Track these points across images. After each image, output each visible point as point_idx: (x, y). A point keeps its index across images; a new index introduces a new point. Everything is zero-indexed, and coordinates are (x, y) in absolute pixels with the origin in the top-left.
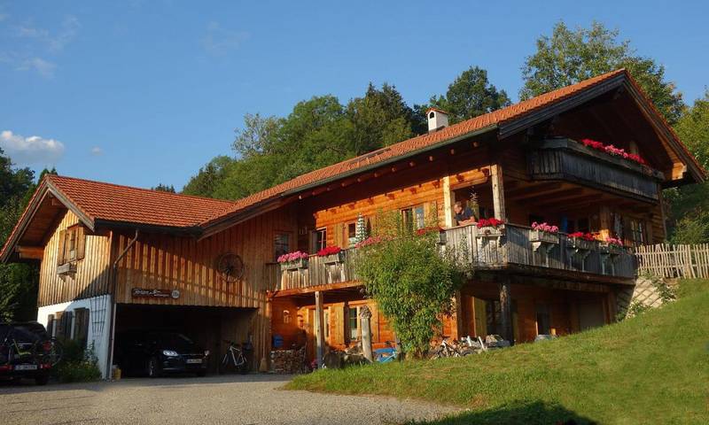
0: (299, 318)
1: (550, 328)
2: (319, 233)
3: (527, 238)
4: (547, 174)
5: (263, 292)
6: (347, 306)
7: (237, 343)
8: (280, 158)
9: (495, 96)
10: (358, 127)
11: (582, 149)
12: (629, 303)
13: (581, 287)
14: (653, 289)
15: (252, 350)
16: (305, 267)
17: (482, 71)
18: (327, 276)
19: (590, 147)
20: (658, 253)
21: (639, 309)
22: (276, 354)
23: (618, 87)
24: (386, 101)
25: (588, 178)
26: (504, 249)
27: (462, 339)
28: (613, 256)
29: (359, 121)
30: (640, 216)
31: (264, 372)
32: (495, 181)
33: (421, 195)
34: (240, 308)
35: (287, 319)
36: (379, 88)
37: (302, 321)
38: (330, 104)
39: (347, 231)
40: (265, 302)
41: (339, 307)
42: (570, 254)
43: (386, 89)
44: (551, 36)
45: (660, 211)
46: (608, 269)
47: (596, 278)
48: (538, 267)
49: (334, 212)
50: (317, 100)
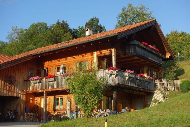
0: (36, 101)
1: (126, 107)
2: (45, 70)
3: (124, 75)
4: (130, 53)
5: (23, 91)
6: (55, 97)
7: (11, 110)
8: (24, 43)
9: (101, 28)
10: (53, 34)
11: (142, 45)
12: (152, 99)
13: (138, 93)
14: (160, 94)
15: (17, 113)
16: (40, 82)
17: (97, 19)
18: (49, 86)
19: (144, 45)
20: (163, 82)
21: (155, 101)
22: (27, 114)
23: (153, 26)
24: (63, 26)
25: (143, 56)
26: (117, 79)
27: (98, 110)
28: (149, 82)
29: (54, 32)
30: (155, 70)
31: (22, 121)
32: (113, 54)
33: (86, 58)
34: (14, 97)
35: (31, 101)
36: (61, 21)
37: (37, 102)
38: (43, 26)
39: (56, 70)
40: (23, 95)
41: (52, 98)
42: (137, 81)
43: (63, 22)
44: (127, 7)
45: (161, 68)
46: (147, 87)
47: (143, 90)
48: (127, 85)
49: (51, 62)
50: (39, 23)
